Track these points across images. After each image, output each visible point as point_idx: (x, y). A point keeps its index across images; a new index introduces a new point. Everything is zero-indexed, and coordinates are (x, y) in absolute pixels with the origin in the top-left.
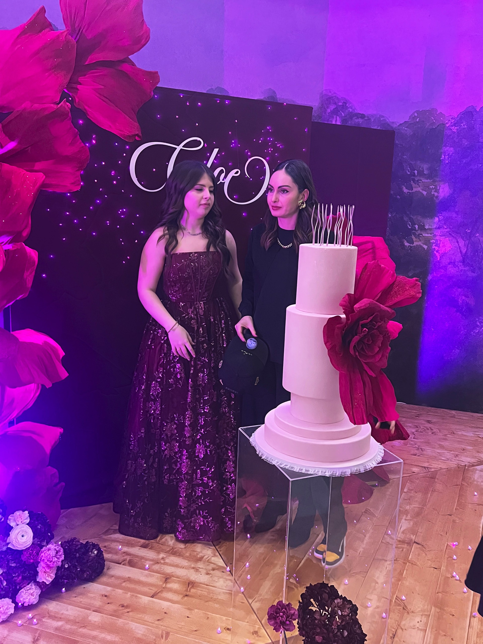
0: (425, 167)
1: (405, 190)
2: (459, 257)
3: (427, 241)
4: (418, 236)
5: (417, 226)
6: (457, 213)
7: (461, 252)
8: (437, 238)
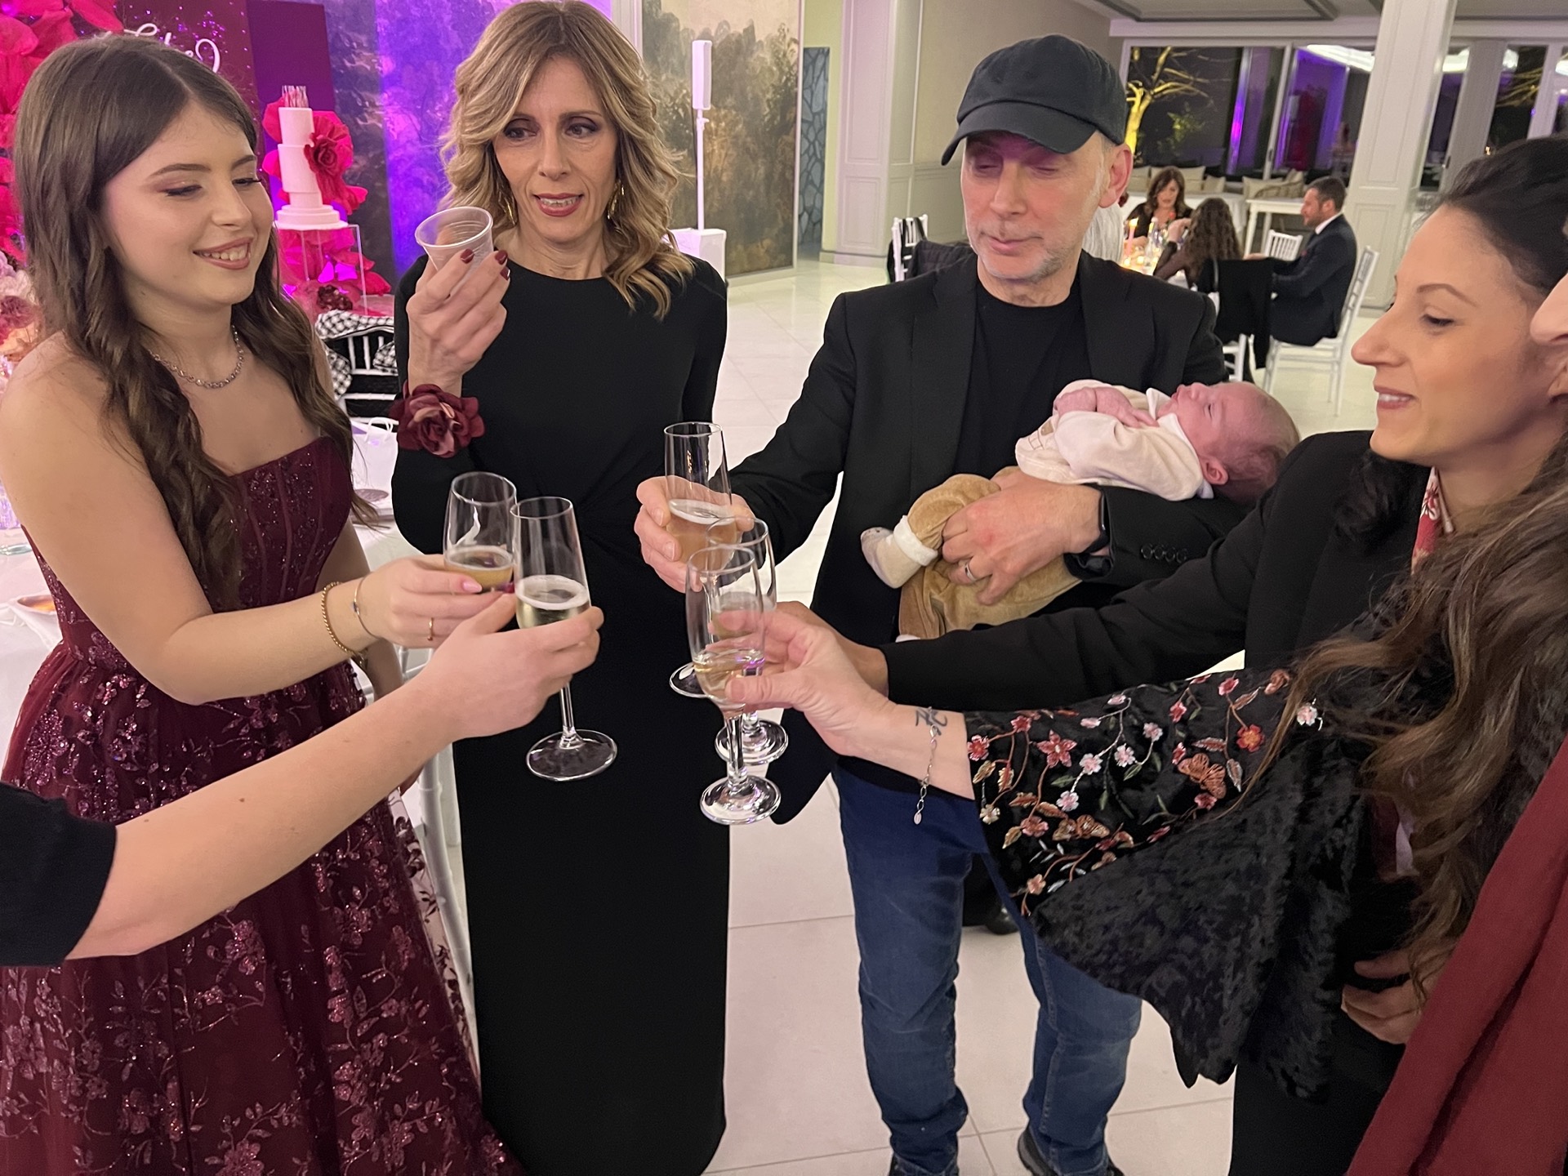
0: (363, 39)
1: (348, 64)
2: (415, 135)
3: (380, 119)
4: (371, 114)
5: (367, 103)
6: (404, 88)
7: (416, 130)
8: (390, 115)
